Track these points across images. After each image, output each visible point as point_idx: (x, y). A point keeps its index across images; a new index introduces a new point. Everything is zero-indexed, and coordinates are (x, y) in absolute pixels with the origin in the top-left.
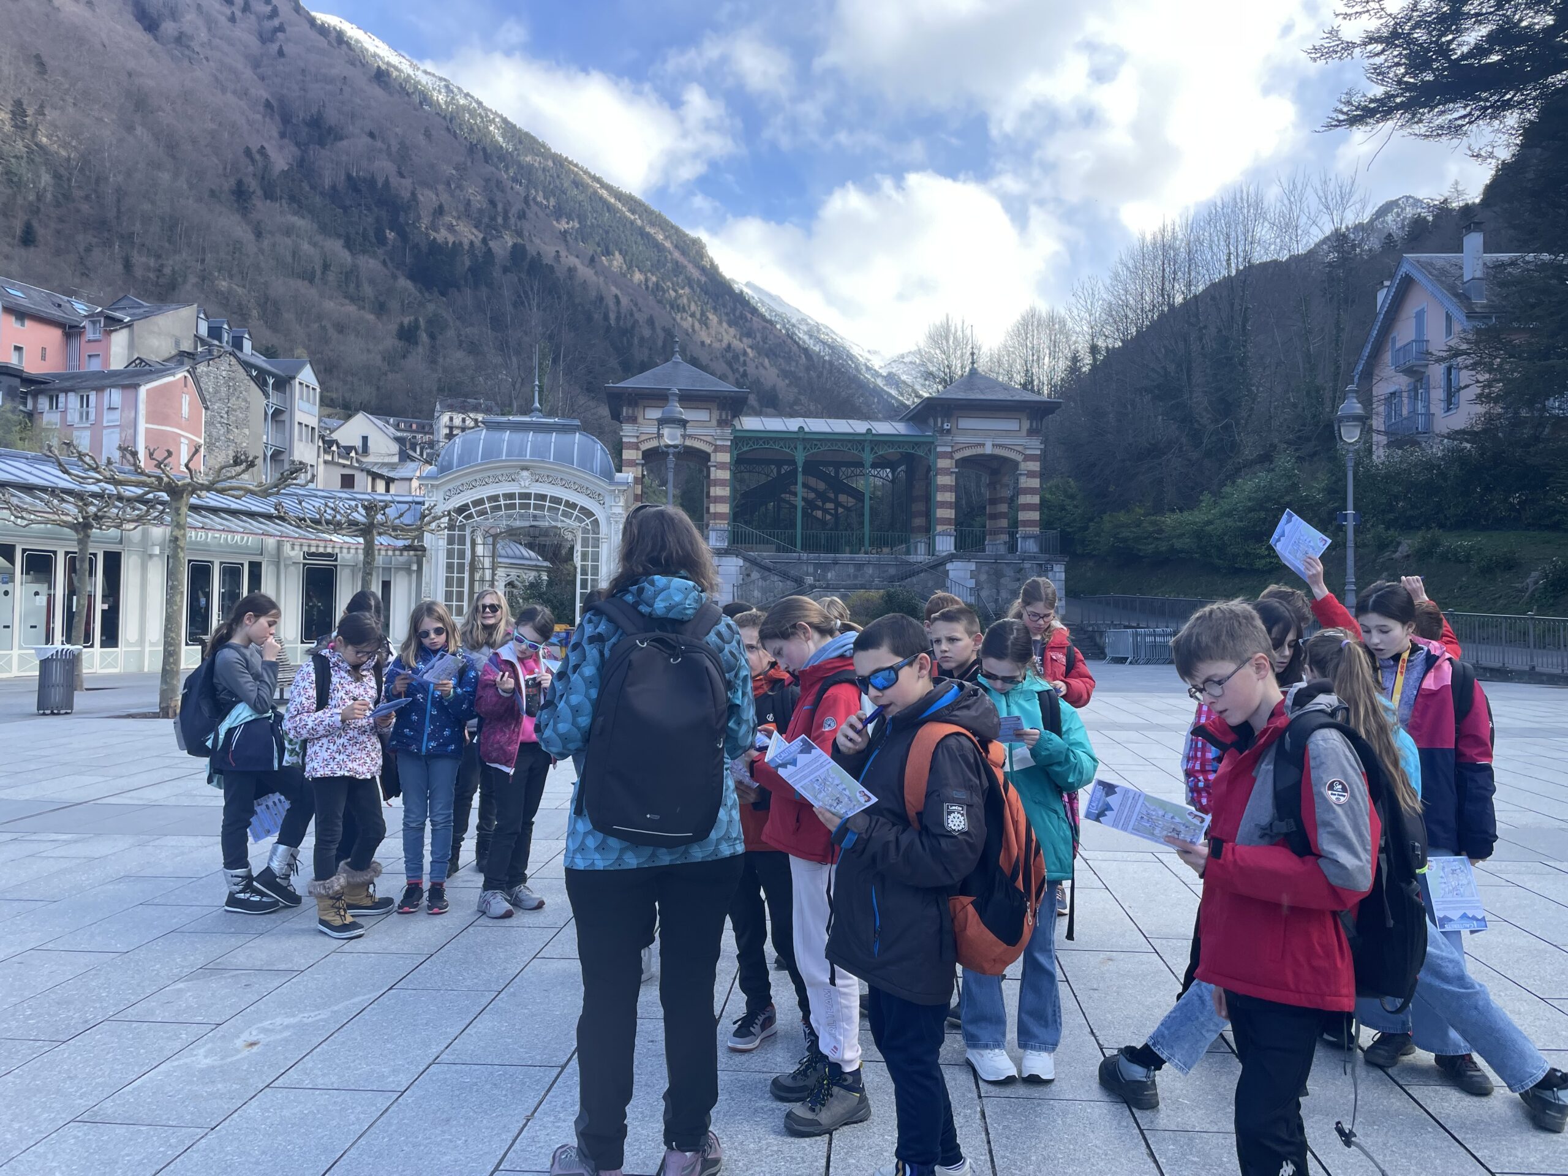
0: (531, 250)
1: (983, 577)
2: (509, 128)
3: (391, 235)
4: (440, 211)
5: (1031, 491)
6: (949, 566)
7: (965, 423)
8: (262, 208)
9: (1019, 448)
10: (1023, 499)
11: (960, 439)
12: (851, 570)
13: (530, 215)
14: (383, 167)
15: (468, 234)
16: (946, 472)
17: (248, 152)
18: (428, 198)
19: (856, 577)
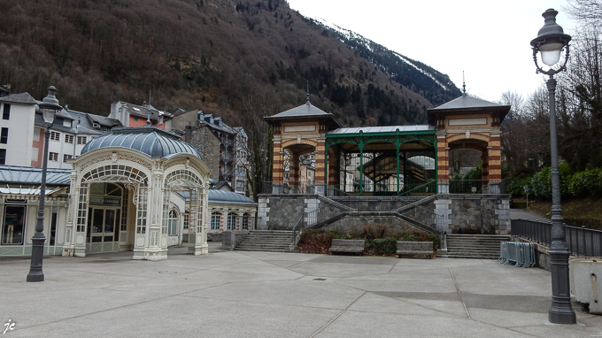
0: (376, 86)
1: (457, 208)
2: (372, 44)
3: (325, 86)
4: (343, 76)
5: (496, 158)
6: (435, 202)
7: (452, 123)
8: (280, 82)
9: (487, 134)
10: (491, 163)
11: (449, 131)
12: (389, 205)
13: (377, 73)
14: (324, 63)
15: (353, 82)
16: (442, 149)
17: (276, 64)
18: (337, 71)
19: (392, 209)
